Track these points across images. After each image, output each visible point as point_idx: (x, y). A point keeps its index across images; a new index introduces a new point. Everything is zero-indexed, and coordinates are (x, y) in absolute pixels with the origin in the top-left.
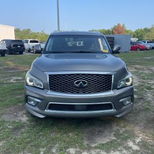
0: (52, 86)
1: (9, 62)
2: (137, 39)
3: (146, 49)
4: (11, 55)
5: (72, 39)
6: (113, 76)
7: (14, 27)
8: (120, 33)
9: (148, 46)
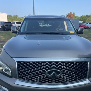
0: (21, 75)
1: (2, 37)
2: (83, 22)
3: (89, 28)
4: (4, 32)
5: (43, 21)
6: (88, 63)
7: (7, 14)
8: (72, 18)
9: (89, 26)
